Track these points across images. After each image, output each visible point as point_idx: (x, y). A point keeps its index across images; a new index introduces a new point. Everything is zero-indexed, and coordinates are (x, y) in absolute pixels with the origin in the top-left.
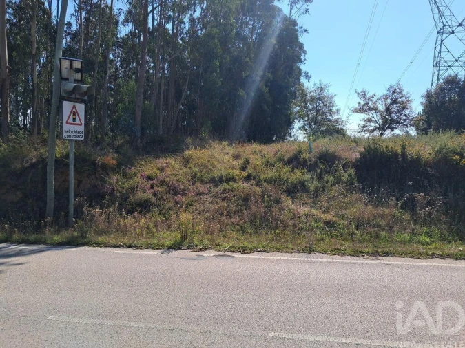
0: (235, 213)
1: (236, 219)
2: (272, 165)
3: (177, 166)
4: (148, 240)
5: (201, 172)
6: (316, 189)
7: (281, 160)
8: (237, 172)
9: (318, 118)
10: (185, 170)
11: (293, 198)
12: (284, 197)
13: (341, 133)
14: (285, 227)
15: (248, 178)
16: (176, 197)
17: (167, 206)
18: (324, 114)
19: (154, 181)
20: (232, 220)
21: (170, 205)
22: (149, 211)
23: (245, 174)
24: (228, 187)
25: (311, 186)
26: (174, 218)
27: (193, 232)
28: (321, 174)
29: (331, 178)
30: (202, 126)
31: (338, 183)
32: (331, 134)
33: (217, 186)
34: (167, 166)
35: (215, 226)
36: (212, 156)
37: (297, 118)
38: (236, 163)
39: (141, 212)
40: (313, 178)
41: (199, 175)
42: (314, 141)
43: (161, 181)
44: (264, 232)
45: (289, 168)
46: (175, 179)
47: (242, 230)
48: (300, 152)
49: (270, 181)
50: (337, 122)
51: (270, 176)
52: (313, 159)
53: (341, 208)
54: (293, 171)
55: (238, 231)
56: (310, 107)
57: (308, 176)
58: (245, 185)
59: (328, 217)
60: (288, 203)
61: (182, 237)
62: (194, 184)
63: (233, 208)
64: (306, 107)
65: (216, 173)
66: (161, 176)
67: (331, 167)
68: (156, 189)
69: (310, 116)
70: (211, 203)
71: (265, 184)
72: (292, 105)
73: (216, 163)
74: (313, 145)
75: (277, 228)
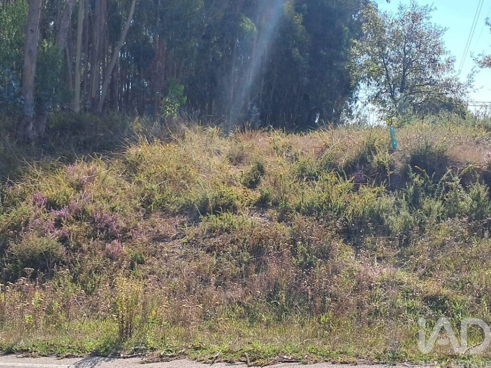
0: (234, 279)
1: (236, 292)
2: (312, 177)
3: (111, 180)
4: (49, 337)
5: (161, 191)
6: (406, 229)
7: (331, 166)
8: (238, 191)
9: (408, 77)
10: (127, 186)
11: (357, 246)
12: (338, 244)
13: (455, 108)
14: (341, 308)
15: (262, 204)
16: (108, 246)
17: (89, 266)
18: (421, 68)
19: (63, 212)
20: (229, 294)
21: (97, 261)
22: (51, 275)
23: (255, 195)
24: (219, 222)
25: (395, 222)
26: (103, 290)
27: (145, 321)
28: (416, 195)
29: (437, 205)
30: (166, 95)
31: (451, 216)
32: (436, 111)
33: (197, 221)
34: (91, 180)
35: (190, 308)
36: (185, 158)
37: (363, 78)
38: (236, 172)
39: (33, 277)
40: (399, 205)
41: (157, 197)
42: (400, 126)
43: (78, 211)
44: (296, 319)
45: (348, 184)
46: (106, 207)
47: (250, 316)
48: (372, 150)
49: (309, 211)
50: (447, 85)
51: (307, 200)
52: (399, 165)
53: (458, 269)
54: (356, 189)
55: (241, 317)
56: (392, 54)
57: (388, 201)
58: (257, 219)
59: (431, 287)
60: (346, 256)
61: (121, 332)
62: (147, 215)
63: (230, 268)
64: (382, 55)
65: (195, 195)
66: (77, 202)
67: (436, 179)
68: (66, 228)
69: (393, 75)
70: (184, 257)
71: (298, 217)
72: (354, 50)
73: (193, 173)
74: (400, 135)
75: (323, 310)
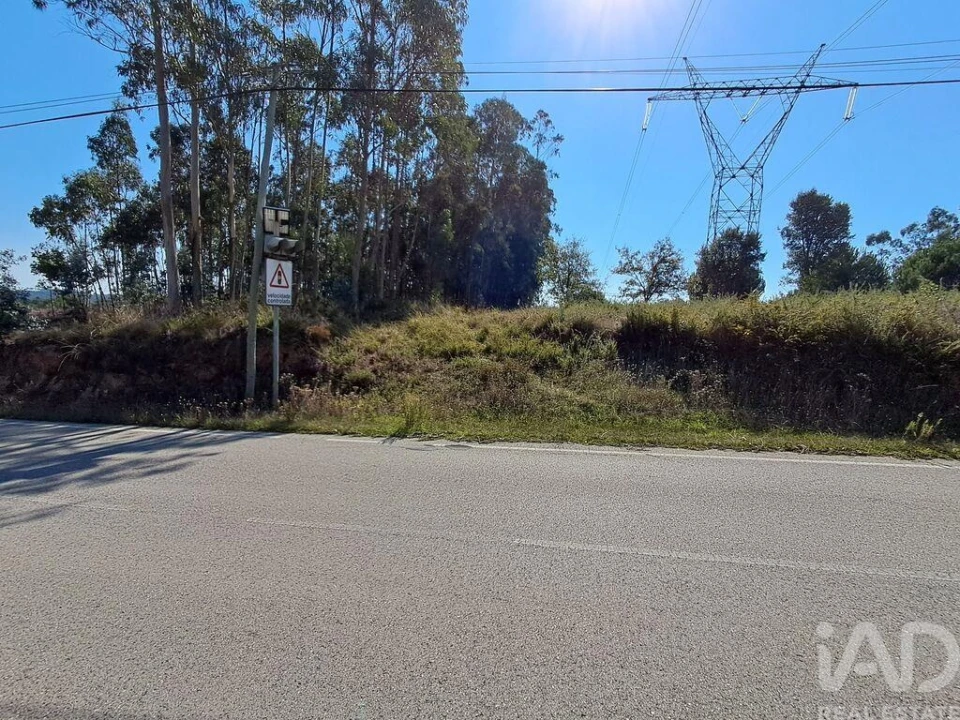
0: (471, 394)
1: (472, 402)
2: (516, 336)
3: (401, 337)
4: (367, 426)
5: (429, 343)
6: (570, 365)
7: (527, 329)
8: (473, 344)
9: (571, 279)
10: (410, 341)
11: (542, 376)
12: (530, 374)
13: (598, 297)
14: (532, 411)
15: (487, 351)
16: (400, 375)
17: (389, 385)
18: (578, 274)
19: (374, 355)
20: (468, 403)
21: (394, 383)
22: (368, 391)
23: (483, 346)
24: (463, 362)
25: (564, 362)
26: (397, 400)
27: (420, 417)
28: (575, 347)
29: (587, 352)
30: (432, 288)
31: (595, 358)
32: (587, 299)
33: (449, 360)
34: (389, 337)
35: (448, 411)
36: (443, 325)
37: (545, 280)
38: (473, 333)
39: (358, 392)
40: (565, 352)
41: (427, 347)
42: (566, 307)
43: (382, 355)
44: (507, 417)
45: (537, 340)
46: (398, 352)
47: (481, 416)
48: (550, 320)
49: (514, 356)
50: (593, 284)
51: (513, 349)
52: (566, 329)
53: (599, 389)
54: (541, 343)
55: (475, 416)
56: (562, 266)
57: (560, 350)
58: (484, 360)
59: (583, 399)
60: (536, 382)
61: (407, 424)
62: (421, 358)
63: (469, 388)
64: (556, 267)
65: (448, 346)
66: (383, 349)
67: (588, 337)
68: (376, 364)
69: (562, 278)
70: (443, 381)
71: (508, 359)
72: (540, 263)
73: (447, 333)
74: (566, 312)
75: (522, 412)
